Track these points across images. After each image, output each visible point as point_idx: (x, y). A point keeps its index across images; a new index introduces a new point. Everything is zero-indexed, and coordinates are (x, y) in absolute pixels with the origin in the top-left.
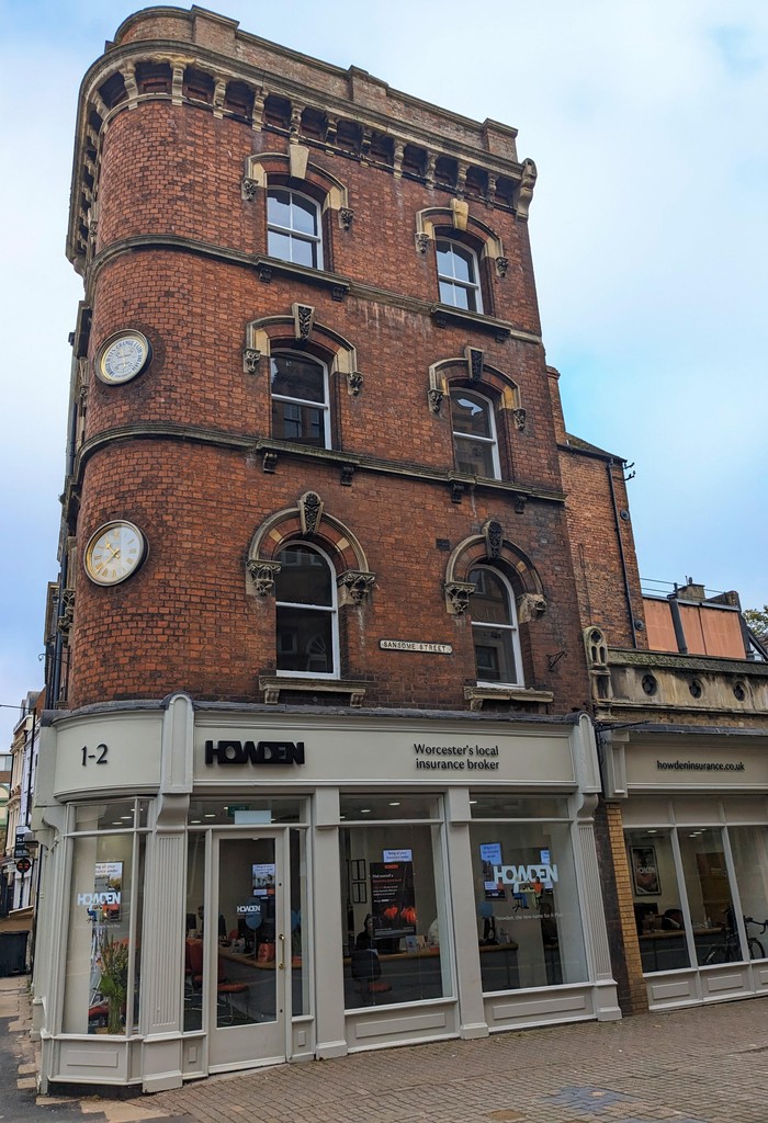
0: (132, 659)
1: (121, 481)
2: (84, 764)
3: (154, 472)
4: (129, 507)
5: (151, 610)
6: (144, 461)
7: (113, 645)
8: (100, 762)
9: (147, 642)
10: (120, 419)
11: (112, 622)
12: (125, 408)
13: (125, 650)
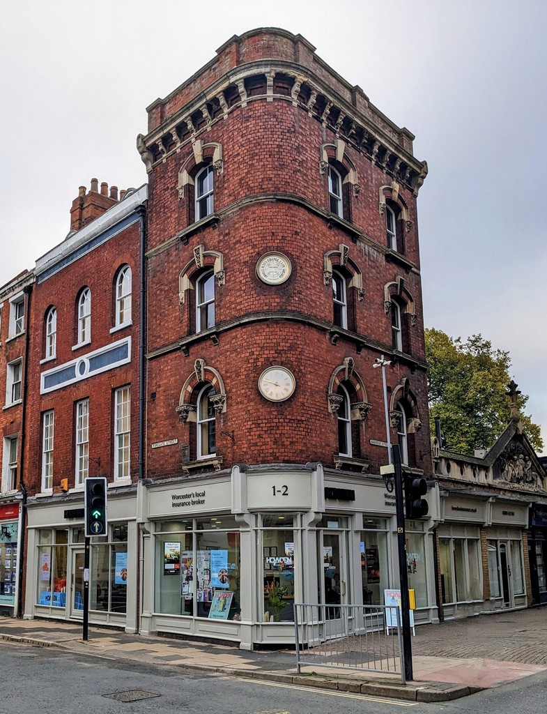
0: (291, 442)
1: (278, 344)
2: (274, 494)
3: (295, 341)
4: (283, 359)
5: (299, 418)
6: (290, 334)
7: (280, 434)
8: (284, 494)
9: (297, 434)
10: (275, 306)
11: (279, 422)
12: (277, 300)
13: (287, 438)
